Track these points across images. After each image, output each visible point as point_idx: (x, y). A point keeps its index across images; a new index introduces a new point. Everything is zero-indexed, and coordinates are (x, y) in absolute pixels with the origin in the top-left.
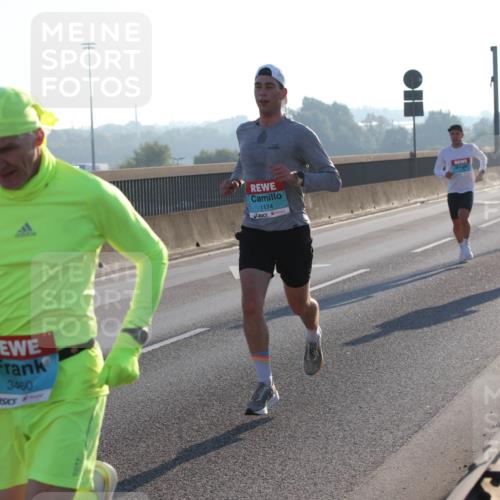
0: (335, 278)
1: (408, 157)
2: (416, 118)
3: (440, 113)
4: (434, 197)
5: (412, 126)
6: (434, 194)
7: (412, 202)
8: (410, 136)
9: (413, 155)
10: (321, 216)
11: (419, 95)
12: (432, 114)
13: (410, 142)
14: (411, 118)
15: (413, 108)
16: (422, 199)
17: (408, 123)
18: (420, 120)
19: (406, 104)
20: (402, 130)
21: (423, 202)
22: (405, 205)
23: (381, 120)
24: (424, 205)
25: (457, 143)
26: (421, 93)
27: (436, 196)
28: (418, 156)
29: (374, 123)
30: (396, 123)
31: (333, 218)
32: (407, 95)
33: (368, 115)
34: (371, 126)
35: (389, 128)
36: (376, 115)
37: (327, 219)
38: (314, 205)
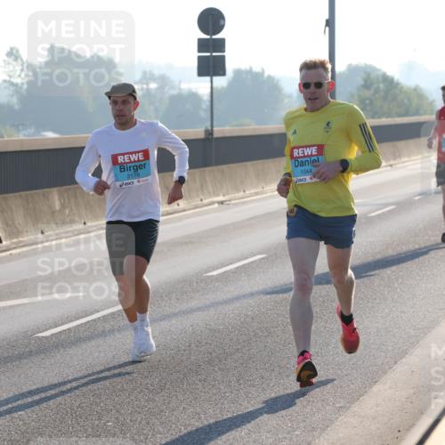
0: (92, 313)
1: (202, 136)
2: (215, 78)
3: (250, 72)
4: (237, 195)
5: (209, 90)
6: (238, 191)
7: (205, 202)
8: (206, 105)
9: (209, 133)
10: (72, 222)
11: (220, 45)
12: (238, 73)
13: (205, 115)
14: (208, 78)
15: (211, 64)
16: (221, 198)
17: (202, 86)
18: (220, 82)
19: (200, 58)
20: (194, 97)
21: (222, 203)
22: (196, 207)
23: (163, 80)
24: (223, 206)
25: (124, 120)
26: (223, 41)
27: (241, 194)
28: (216, 135)
29: (153, 86)
30: (185, 86)
31: (89, 224)
32: (202, 45)
33: (145, 73)
34: (148, 89)
35: (174, 92)
36: (157, 73)
37: (81, 226)
38: (63, 206)
